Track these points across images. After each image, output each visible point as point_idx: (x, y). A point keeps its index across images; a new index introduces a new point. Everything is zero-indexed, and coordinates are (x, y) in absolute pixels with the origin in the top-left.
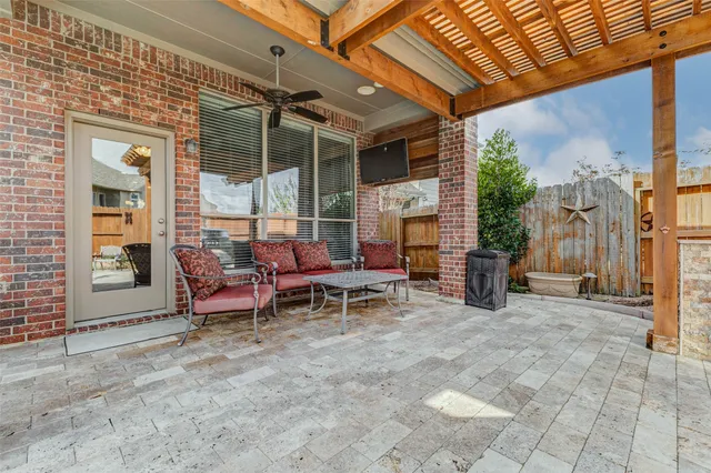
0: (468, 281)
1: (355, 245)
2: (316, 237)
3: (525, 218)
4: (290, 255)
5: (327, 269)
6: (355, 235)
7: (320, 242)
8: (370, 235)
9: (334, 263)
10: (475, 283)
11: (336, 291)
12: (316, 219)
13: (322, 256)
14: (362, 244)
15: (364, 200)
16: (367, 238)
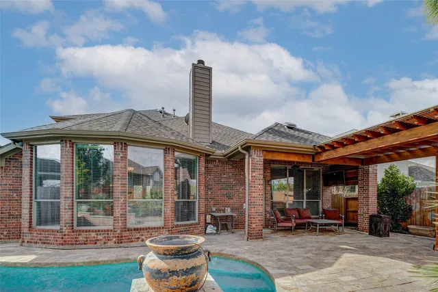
0: (370, 225)
1: (321, 210)
2: (305, 207)
3: (411, 201)
4: (297, 213)
5: (310, 218)
6: (321, 205)
7: (307, 209)
8: (328, 206)
9: (312, 216)
10: (373, 227)
11: (315, 224)
12: (305, 200)
13: (308, 213)
14: (323, 210)
15: (325, 193)
16: (325, 208)
